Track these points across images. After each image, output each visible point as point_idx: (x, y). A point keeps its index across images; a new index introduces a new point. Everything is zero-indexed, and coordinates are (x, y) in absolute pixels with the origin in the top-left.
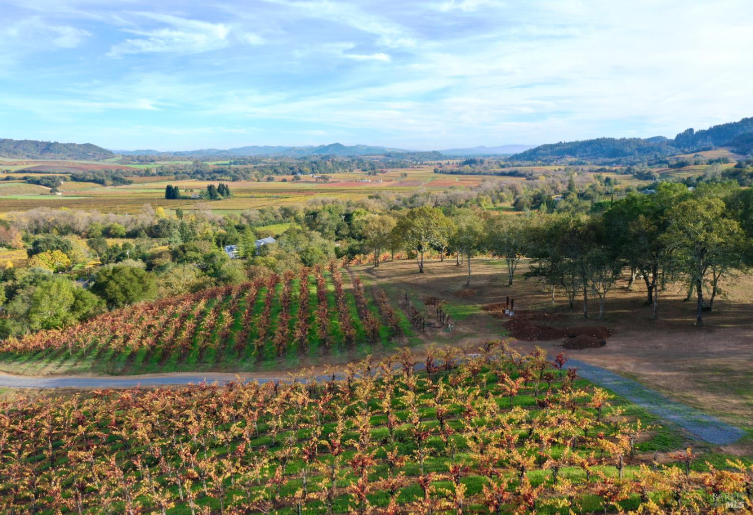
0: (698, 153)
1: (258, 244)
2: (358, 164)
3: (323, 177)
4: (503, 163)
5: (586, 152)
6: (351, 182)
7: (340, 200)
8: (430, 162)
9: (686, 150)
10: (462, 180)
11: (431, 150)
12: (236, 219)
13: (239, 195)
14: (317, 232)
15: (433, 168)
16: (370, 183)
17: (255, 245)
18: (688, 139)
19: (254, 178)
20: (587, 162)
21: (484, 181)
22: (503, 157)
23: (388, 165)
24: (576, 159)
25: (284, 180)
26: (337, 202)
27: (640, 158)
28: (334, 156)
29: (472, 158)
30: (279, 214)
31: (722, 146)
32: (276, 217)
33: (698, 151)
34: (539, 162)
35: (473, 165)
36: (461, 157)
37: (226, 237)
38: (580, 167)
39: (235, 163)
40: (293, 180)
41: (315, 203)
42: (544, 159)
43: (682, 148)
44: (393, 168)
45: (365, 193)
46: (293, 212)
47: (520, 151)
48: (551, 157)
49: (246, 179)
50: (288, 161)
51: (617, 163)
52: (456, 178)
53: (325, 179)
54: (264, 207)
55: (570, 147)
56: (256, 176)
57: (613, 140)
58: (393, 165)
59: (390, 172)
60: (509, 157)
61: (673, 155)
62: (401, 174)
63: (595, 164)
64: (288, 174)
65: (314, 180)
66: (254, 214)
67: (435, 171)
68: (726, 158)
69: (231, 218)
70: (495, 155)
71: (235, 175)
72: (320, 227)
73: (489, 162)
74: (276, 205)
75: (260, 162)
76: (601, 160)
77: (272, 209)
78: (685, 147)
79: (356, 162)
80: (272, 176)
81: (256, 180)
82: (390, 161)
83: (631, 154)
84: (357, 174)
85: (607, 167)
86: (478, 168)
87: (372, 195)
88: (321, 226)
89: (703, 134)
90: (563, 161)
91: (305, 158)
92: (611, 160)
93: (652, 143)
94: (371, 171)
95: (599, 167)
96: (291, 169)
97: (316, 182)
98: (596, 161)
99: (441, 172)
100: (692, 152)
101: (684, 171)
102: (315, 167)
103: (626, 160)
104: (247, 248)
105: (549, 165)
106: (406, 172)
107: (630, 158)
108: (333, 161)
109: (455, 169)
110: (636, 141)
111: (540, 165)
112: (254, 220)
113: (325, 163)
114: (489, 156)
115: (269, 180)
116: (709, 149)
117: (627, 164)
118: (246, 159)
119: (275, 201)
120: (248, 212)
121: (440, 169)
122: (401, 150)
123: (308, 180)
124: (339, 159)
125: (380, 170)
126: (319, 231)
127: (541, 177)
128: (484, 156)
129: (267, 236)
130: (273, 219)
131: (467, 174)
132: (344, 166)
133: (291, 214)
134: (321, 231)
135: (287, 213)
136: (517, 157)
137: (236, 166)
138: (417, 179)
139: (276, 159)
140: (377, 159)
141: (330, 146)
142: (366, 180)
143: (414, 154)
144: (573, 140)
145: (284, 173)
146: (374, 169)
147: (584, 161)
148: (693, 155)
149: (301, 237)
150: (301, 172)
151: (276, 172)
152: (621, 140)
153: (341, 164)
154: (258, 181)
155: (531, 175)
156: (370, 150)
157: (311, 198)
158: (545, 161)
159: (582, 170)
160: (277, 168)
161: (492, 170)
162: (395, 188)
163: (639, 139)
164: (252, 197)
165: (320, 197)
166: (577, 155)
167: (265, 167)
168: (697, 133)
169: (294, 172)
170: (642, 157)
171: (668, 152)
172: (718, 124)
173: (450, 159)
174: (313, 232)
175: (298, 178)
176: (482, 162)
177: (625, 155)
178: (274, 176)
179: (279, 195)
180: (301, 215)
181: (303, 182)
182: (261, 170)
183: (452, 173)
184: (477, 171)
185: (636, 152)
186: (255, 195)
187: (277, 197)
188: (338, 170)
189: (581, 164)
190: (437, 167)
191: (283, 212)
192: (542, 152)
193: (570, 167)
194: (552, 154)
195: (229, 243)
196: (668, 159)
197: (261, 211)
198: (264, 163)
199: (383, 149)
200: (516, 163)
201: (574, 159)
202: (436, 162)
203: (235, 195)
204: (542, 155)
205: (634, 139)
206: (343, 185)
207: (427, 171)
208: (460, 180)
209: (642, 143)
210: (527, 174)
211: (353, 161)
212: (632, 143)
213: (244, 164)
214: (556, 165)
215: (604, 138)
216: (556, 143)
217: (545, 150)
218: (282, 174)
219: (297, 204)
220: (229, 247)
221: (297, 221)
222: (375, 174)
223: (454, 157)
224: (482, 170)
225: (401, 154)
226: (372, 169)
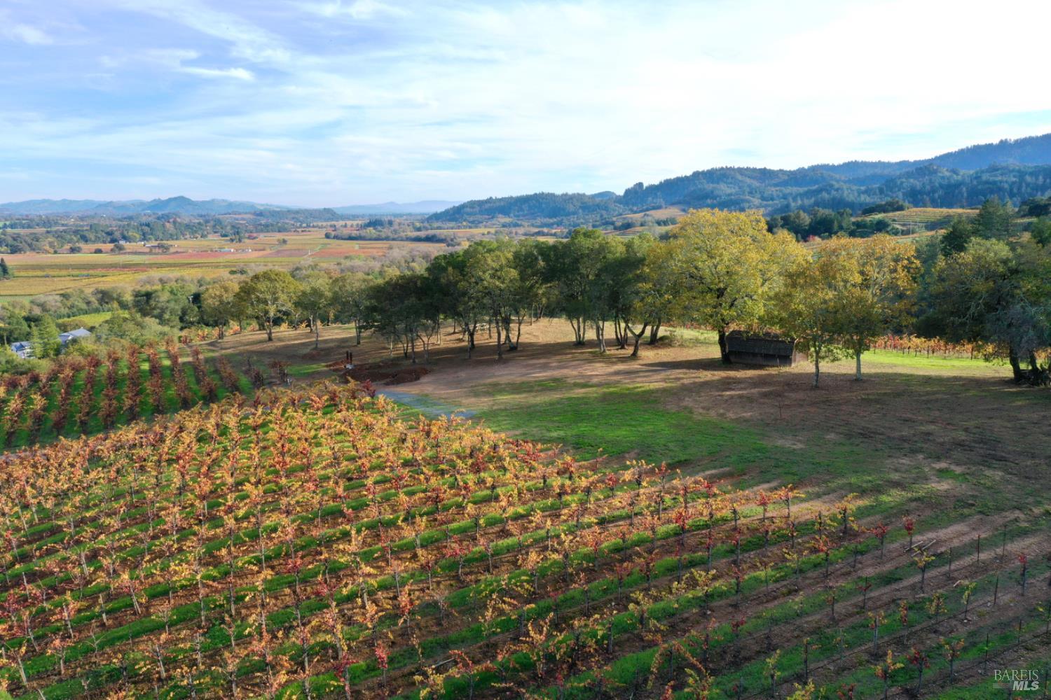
0: (647, 213)
1: (65, 339)
2: (214, 226)
3: (159, 246)
4: (418, 225)
5: (522, 210)
6: (203, 252)
7: (187, 278)
8: (320, 224)
9: (635, 209)
10: (363, 248)
11: (322, 207)
12: (22, 307)
13: (22, 274)
14: (154, 319)
15: (324, 231)
16: (232, 253)
17: (59, 340)
18: (638, 196)
19: (47, 247)
20: (523, 223)
21: (390, 248)
22: (419, 218)
23: (259, 228)
24: (511, 220)
25: (99, 251)
26: (183, 280)
27: (584, 218)
28: (177, 215)
29: (377, 217)
30: (93, 299)
31: (673, 204)
32: (88, 303)
33: (647, 210)
34: (464, 223)
35: (379, 228)
36: (363, 216)
37: (11, 332)
38: (514, 230)
39: (12, 226)
40: (112, 250)
41: (149, 282)
42: (471, 219)
43: (631, 207)
44: (268, 231)
45: (225, 266)
46: (115, 296)
47: (440, 209)
48: (479, 217)
49: (34, 250)
50: (102, 222)
51: (559, 224)
52: (355, 245)
53: (165, 249)
54: (68, 291)
55: (502, 204)
56: (51, 245)
57: (553, 195)
58: (267, 228)
59: (262, 237)
60: (427, 216)
61: (621, 215)
62: (278, 240)
63: (533, 225)
64: (104, 242)
65: (148, 250)
66: (53, 300)
67: (327, 236)
68: (674, 219)
69: (14, 307)
70: (410, 215)
71: (15, 243)
72: (156, 312)
73: (400, 224)
74: (89, 287)
75: (56, 223)
76: (539, 221)
77: (82, 292)
78: (633, 205)
79: (212, 223)
80: (77, 245)
81: (52, 251)
82: (263, 222)
83: (574, 213)
84: (213, 240)
85: (545, 230)
86: (386, 232)
87: (234, 269)
88: (159, 311)
89: (653, 189)
90: (494, 221)
91: (131, 218)
92: (551, 221)
93: (598, 200)
94: (233, 237)
95: (536, 230)
96: (109, 234)
97: (150, 253)
98: (534, 222)
99: (336, 237)
100: (641, 211)
101: (629, 234)
102: (146, 231)
103: (569, 220)
104: (46, 344)
105: (476, 227)
106: (286, 238)
107: (573, 219)
108: (175, 222)
109: (355, 233)
110: (580, 197)
111: (465, 227)
112: (53, 309)
113: (164, 226)
114: (401, 215)
115: (73, 250)
116: (659, 207)
117: (570, 225)
118: (32, 220)
119: (85, 281)
120: (42, 299)
121: (333, 234)
122: (278, 207)
123: (136, 250)
124: (185, 218)
125: (247, 235)
126: (156, 317)
127: (463, 243)
128: (396, 216)
129: (77, 327)
130: (84, 306)
131: (370, 240)
132: (193, 229)
133: (113, 299)
134: (160, 317)
135: (105, 297)
136: (437, 217)
137: (16, 231)
138: (300, 247)
139: (82, 219)
140: (243, 219)
141: (170, 200)
142: (226, 249)
143: (297, 212)
144: (506, 195)
145: (97, 240)
146: (238, 233)
147: (519, 222)
148: (642, 214)
149: (131, 325)
150: (125, 238)
151: (85, 239)
152: (563, 195)
153: (188, 226)
154: (55, 252)
155: (452, 240)
156: (232, 208)
157: (142, 276)
158: (473, 222)
159: (516, 233)
160: (86, 234)
161: (403, 234)
162: (269, 259)
163: (584, 195)
164: (47, 276)
165: (156, 274)
166: (512, 215)
167: (65, 231)
168: (647, 188)
169: (115, 238)
170: (587, 217)
171: (614, 210)
172: (668, 178)
173: (349, 219)
174: (147, 319)
175: (120, 248)
176: (390, 223)
177: (568, 214)
178: (82, 245)
179: (91, 272)
180: (128, 298)
181: (129, 253)
182: (59, 236)
183: (351, 238)
184: (383, 235)
185: (580, 211)
186: (51, 273)
187: (88, 276)
188: (184, 235)
189: (516, 225)
190: (330, 230)
191: (100, 296)
192: (468, 210)
193: (502, 229)
194: (481, 213)
195: (16, 340)
196: (614, 219)
197: (62, 295)
198: (63, 225)
199: (253, 206)
200: (436, 225)
201: (507, 220)
202: (329, 223)
203: (16, 274)
204: (468, 214)
205: (578, 194)
206: (191, 256)
207: (316, 236)
208: (360, 248)
209: (586, 200)
210: (448, 239)
211: (207, 222)
212: (575, 200)
213: (29, 227)
214: (485, 227)
215: (543, 193)
216: (485, 198)
217: (473, 208)
218: (94, 242)
219: (121, 285)
220: (18, 344)
221: (123, 306)
222: (240, 241)
223: (354, 217)
224: (390, 234)
225: (278, 212)
226: (236, 233)
